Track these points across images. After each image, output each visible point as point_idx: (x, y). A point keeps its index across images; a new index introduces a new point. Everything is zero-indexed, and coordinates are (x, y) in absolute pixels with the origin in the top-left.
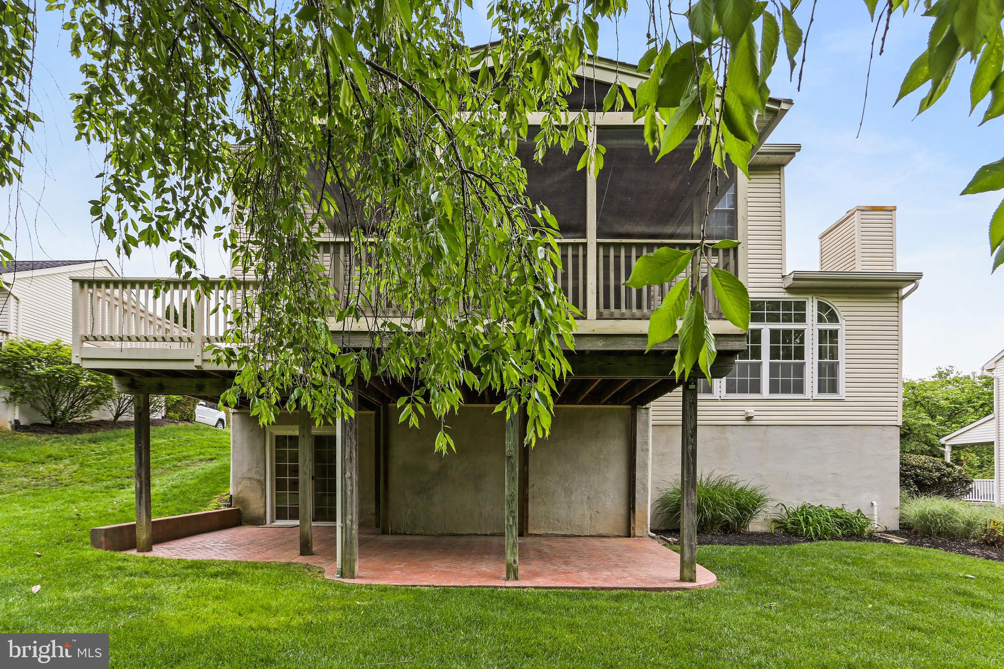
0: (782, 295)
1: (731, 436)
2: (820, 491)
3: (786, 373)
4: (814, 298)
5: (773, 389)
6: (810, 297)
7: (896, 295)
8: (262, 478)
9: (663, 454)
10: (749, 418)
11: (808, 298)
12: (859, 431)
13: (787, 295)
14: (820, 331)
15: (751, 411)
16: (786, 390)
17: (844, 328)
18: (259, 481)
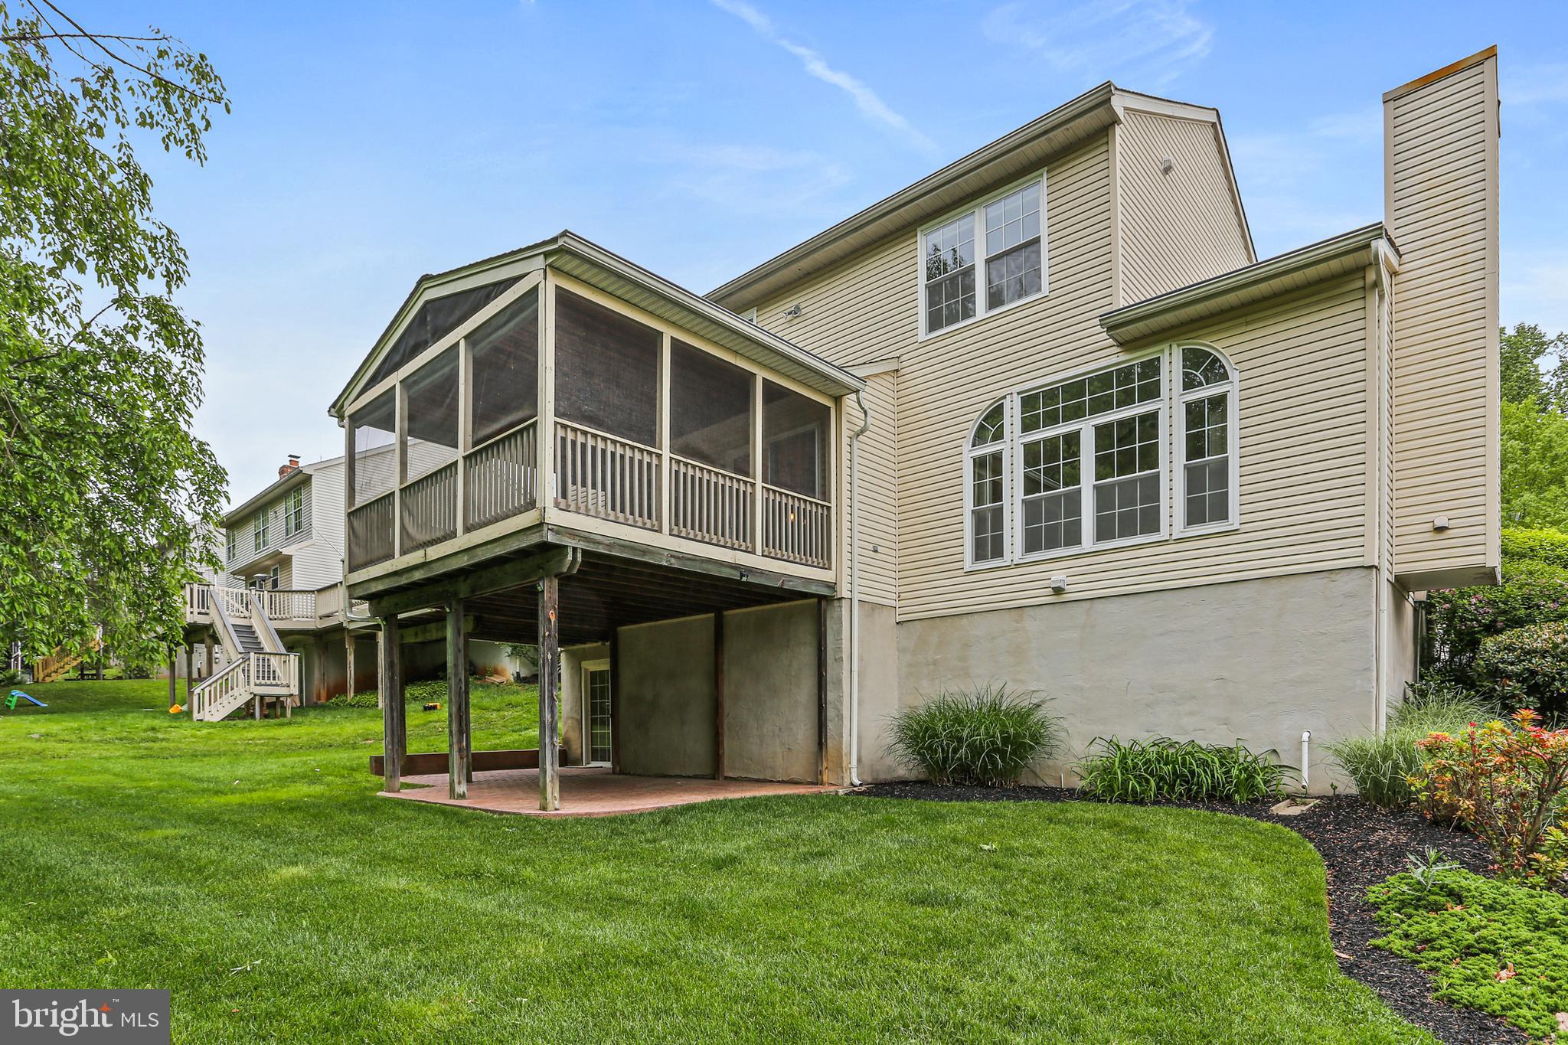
0: (1114, 360)
1: (1033, 624)
2: (1192, 714)
3: (1128, 500)
4: (1174, 346)
5: (1103, 532)
6: (1165, 346)
7: (1360, 284)
8: (579, 717)
9: (935, 663)
10: (1058, 591)
11: (1162, 351)
12: (1275, 588)
13: (1123, 357)
14: (1188, 405)
15: (1058, 577)
16: (1128, 530)
17: (1237, 386)
18: (577, 720)
